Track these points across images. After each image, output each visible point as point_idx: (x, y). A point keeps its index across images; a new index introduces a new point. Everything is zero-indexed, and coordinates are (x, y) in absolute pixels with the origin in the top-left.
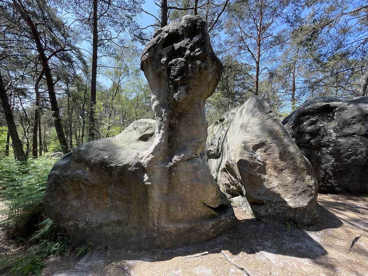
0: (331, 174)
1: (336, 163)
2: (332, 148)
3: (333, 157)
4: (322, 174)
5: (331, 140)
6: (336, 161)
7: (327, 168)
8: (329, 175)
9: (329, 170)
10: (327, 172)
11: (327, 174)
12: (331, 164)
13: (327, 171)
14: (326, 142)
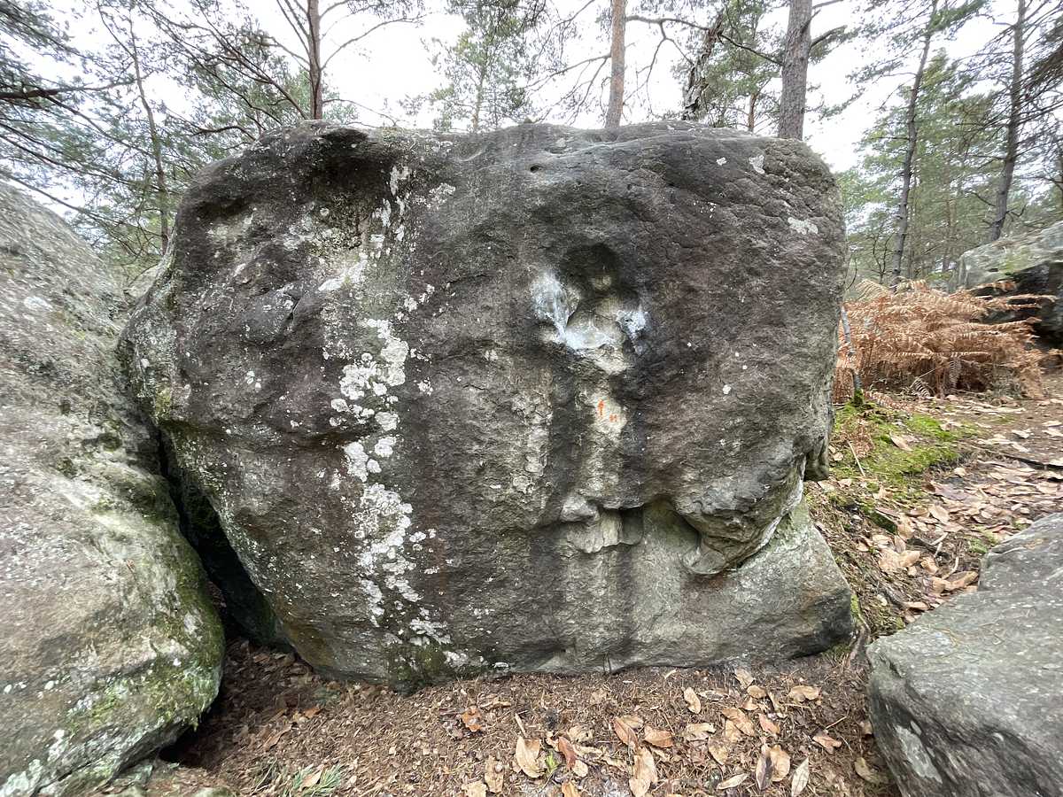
0: (414, 597)
1: (421, 536)
2: (391, 441)
3: (404, 501)
4: (376, 601)
5: (379, 390)
6: (420, 522)
7: (385, 567)
8: (407, 602)
9: (397, 578)
10: (391, 587)
11: (392, 596)
12: (399, 542)
13: (391, 582)
14: (357, 409)
